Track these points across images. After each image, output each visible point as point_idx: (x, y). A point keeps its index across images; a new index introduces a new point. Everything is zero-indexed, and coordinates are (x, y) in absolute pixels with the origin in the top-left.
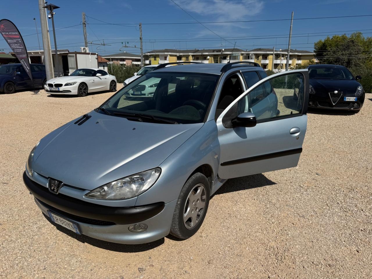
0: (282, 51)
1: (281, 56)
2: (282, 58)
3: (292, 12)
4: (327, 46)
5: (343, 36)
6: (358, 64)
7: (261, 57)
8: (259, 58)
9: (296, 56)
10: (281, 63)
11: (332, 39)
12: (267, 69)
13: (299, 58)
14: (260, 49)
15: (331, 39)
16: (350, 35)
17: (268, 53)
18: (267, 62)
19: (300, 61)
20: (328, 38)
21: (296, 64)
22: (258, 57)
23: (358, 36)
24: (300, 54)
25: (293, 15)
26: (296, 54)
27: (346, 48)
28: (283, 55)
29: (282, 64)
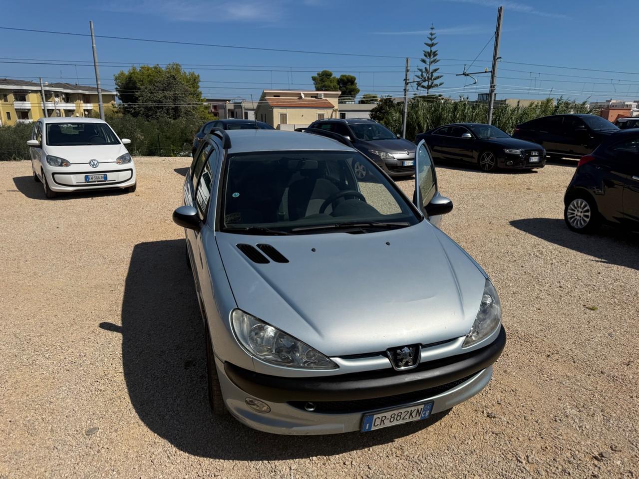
0: (53, 87)
1: (53, 95)
2: (57, 99)
3: (90, 22)
4: (135, 81)
5: (156, 68)
6: (189, 111)
7: (11, 97)
8: (8, 97)
9: (81, 96)
10: (57, 108)
11: (140, 70)
12: (32, 118)
13: (87, 99)
14: (5, 80)
15: (138, 71)
16: (165, 66)
17: (25, 88)
18: (26, 105)
19: (88, 105)
20: (134, 69)
21: (85, 110)
22: (5, 96)
23: (177, 68)
24: (87, 93)
25: (93, 27)
26: (80, 91)
27: (168, 86)
28: (57, 94)
29: (59, 110)
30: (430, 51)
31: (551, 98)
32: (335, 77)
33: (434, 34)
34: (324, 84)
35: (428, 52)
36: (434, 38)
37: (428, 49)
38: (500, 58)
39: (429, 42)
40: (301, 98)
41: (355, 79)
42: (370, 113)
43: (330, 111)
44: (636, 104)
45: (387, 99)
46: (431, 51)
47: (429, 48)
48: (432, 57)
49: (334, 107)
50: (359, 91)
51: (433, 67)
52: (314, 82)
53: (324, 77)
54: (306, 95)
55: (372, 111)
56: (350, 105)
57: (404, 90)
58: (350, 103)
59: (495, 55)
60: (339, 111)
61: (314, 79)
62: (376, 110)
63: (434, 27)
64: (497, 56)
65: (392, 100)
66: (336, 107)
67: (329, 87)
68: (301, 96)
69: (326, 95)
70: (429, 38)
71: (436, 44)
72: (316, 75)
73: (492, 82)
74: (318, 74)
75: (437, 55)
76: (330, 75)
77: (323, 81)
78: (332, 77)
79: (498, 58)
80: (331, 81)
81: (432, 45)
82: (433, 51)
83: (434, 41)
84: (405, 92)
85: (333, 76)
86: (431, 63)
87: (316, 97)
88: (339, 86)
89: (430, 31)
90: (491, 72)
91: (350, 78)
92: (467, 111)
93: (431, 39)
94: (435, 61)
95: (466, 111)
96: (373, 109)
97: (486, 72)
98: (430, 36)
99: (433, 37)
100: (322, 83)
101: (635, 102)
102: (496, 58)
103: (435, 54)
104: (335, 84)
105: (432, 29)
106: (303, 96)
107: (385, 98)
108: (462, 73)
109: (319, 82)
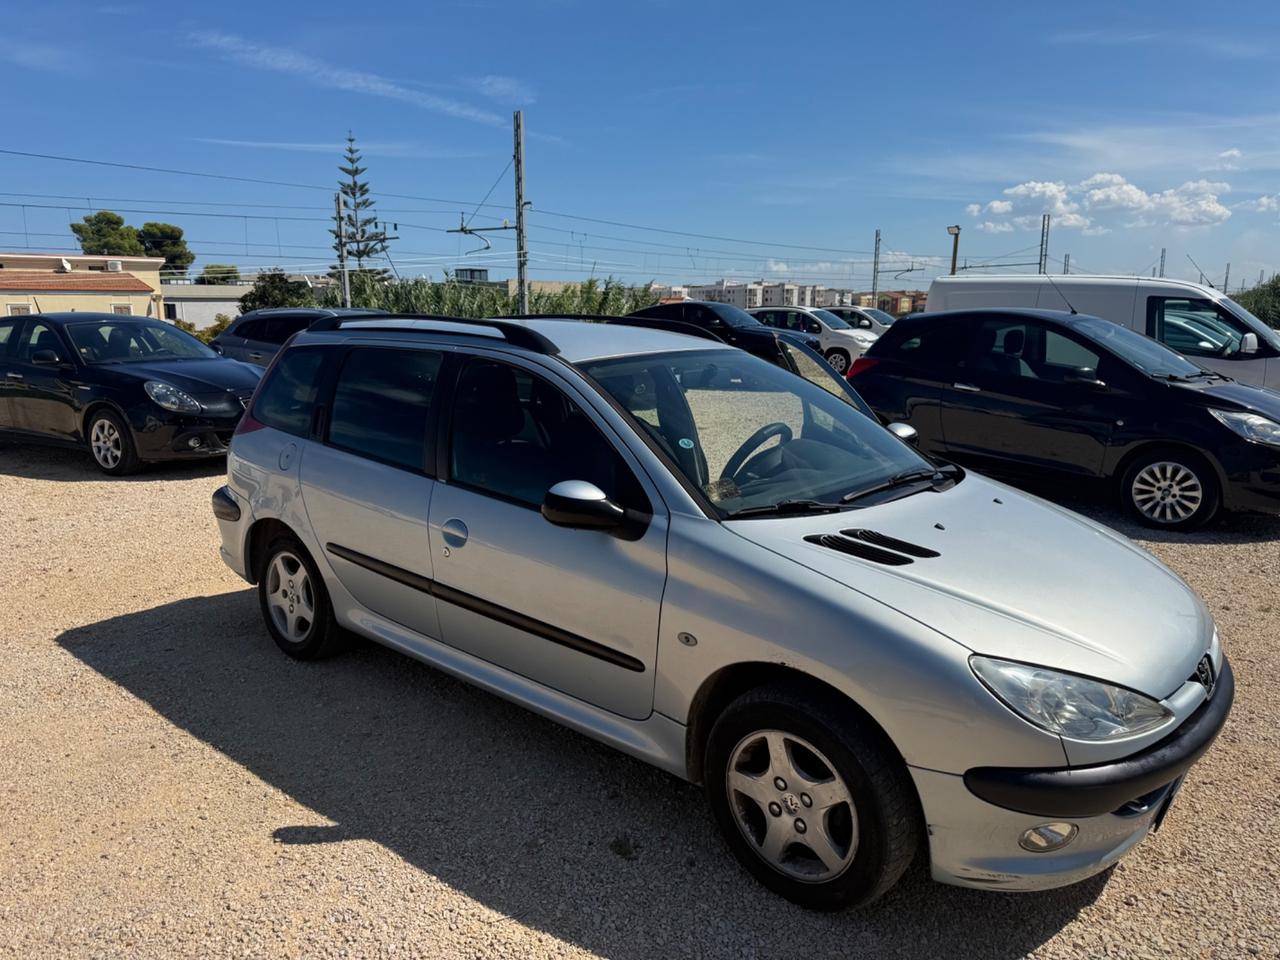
30: (351, 183)
31: (595, 278)
32: (129, 228)
33: (357, 151)
34: (104, 240)
35: (349, 186)
36: (358, 159)
37: (348, 180)
38: (529, 203)
39: (349, 166)
40: (61, 270)
41: (180, 233)
42: (239, 304)
43: (145, 299)
44: (686, 290)
45: (274, 275)
46: (355, 183)
47: (350, 177)
48: (358, 195)
49: (153, 291)
50: (193, 258)
51: (363, 214)
52: (76, 236)
53: (103, 225)
54: (75, 264)
55: (243, 300)
56: (182, 287)
57: (339, 256)
58: (180, 282)
59: (519, 197)
60: (165, 299)
61: (76, 229)
62: (253, 297)
63: (356, 138)
64: (524, 200)
65: (285, 277)
66: (157, 292)
67: (120, 247)
68: (63, 267)
69: (126, 265)
70: (347, 158)
71: (363, 170)
72: (82, 222)
73: (521, 248)
74: (87, 220)
75: (367, 190)
76: (119, 222)
77: (101, 235)
78: (122, 227)
79: (525, 203)
80: (121, 235)
81: (355, 172)
82: (359, 183)
83: (359, 165)
84: (342, 261)
85: (126, 224)
86: (358, 205)
87: (101, 269)
88: (143, 247)
89: (348, 145)
90: (516, 228)
91: (169, 231)
92: (464, 301)
93: (352, 161)
94: (366, 204)
95: (461, 301)
96: (246, 296)
97: (506, 228)
98: (349, 155)
99: (355, 156)
100: (99, 240)
101: (684, 287)
102: (522, 203)
103: (363, 190)
104: (134, 241)
105: (351, 140)
106: (68, 266)
107: (268, 273)
108: (459, 228)
109: (91, 235)
